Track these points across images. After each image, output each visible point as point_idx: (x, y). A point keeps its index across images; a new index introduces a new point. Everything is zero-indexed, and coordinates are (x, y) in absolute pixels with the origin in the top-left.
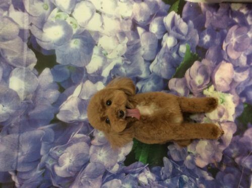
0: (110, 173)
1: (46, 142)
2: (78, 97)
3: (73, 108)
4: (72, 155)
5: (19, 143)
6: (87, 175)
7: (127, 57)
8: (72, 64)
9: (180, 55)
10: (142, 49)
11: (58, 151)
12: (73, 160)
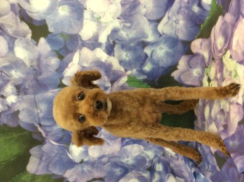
2: (79, 64)
5: (36, 102)
7: (124, 19)
9: (205, 8)
10: (143, 7)
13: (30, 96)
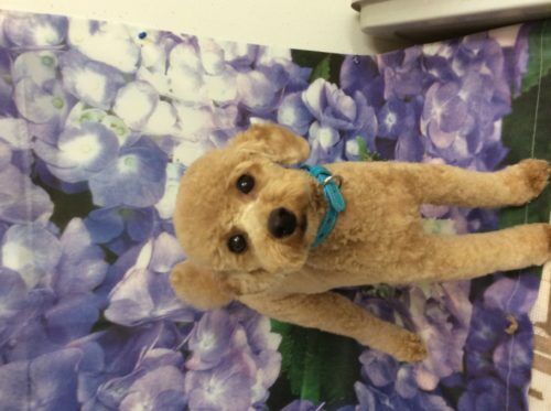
1: (88, 374)
2: (148, 268)
3: (138, 294)
4: (148, 396)
5: (29, 379)
8: (128, 203)
11: (116, 390)
12: (151, 407)
13: (18, 367)
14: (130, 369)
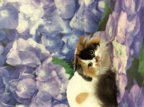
0: (56, 100)
1: (5, 77)
2: (17, 49)
3: (16, 57)
4: (25, 86)
6: (39, 99)
7: (46, 18)
8: (6, 27)
9: (100, 10)
10: (59, 10)
11: (15, 83)
12: (26, 89)
14: (18, 78)
